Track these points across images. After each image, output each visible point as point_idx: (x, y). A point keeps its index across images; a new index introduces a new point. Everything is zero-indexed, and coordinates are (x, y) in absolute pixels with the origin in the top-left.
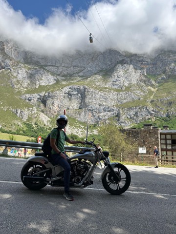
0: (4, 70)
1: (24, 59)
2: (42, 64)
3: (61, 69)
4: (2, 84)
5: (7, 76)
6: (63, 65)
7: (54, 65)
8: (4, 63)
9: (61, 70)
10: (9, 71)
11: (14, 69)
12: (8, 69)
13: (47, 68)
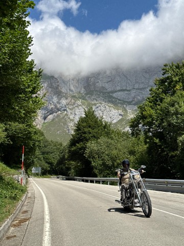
0: (60, 112)
1: (85, 88)
2: (109, 90)
3: (133, 93)
4: (59, 132)
5: (63, 120)
6: (136, 86)
7: (124, 88)
8: (60, 103)
9: (133, 95)
10: (66, 112)
11: (70, 109)
12: (65, 110)
13: (114, 95)
